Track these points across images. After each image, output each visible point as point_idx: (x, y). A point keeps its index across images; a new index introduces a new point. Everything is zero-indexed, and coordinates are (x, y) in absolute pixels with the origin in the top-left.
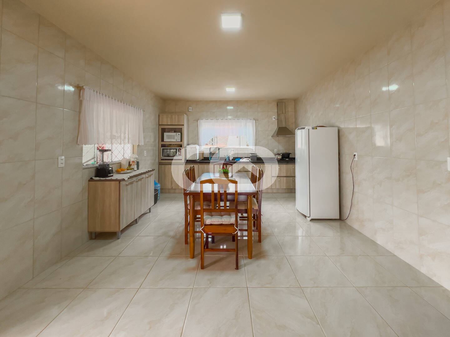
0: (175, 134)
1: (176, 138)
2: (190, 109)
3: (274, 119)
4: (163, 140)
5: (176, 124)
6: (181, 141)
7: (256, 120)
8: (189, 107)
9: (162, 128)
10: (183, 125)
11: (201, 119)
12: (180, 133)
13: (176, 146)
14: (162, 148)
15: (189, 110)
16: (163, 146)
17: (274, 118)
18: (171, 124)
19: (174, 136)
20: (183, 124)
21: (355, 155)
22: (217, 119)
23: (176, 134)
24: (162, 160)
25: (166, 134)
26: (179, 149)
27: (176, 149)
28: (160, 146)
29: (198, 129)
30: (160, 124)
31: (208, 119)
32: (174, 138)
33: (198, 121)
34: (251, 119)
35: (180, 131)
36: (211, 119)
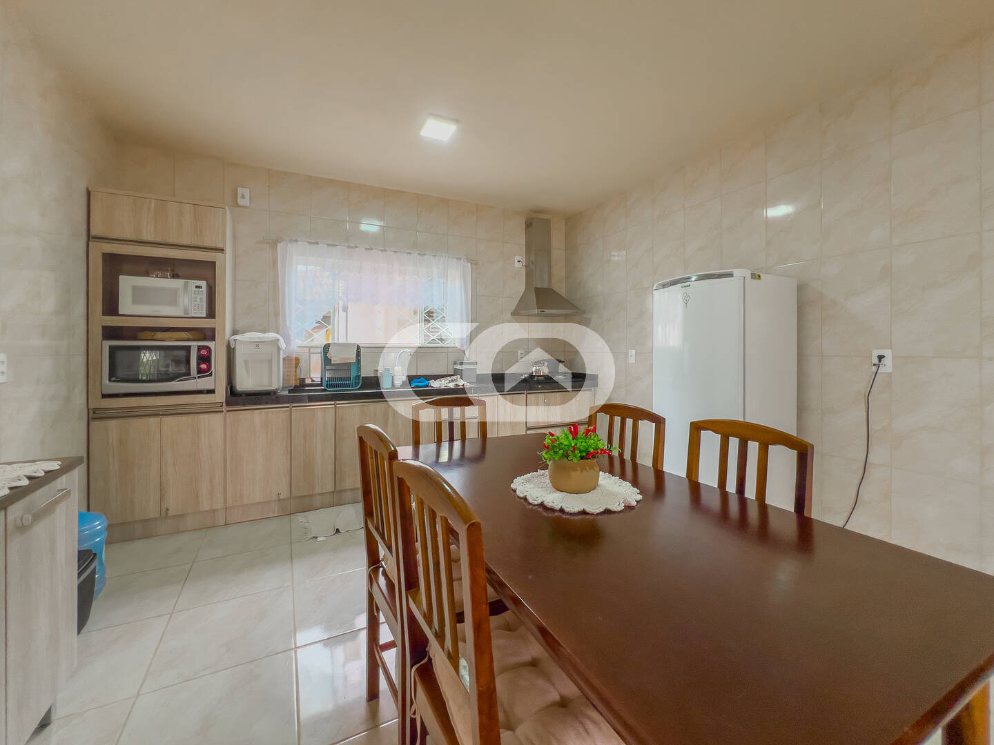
0: (178, 283)
1: (184, 301)
2: (243, 197)
3: (517, 264)
4: (111, 306)
5: (185, 242)
6: (211, 313)
7: (474, 263)
8: (240, 190)
9: (103, 254)
10: (222, 250)
11: (292, 241)
12: (203, 283)
13: (184, 335)
14: (107, 344)
15: (240, 201)
16: (110, 333)
17: (518, 262)
18: (158, 240)
19: (175, 291)
20: (220, 246)
21: (881, 358)
22: (349, 247)
23: (186, 286)
24: (104, 396)
25: (127, 284)
26: (200, 348)
27: (188, 349)
28: (97, 332)
29: (276, 277)
30: (93, 233)
31: (317, 243)
32: (174, 302)
33: (279, 246)
34: (460, 259)
35: (204, 271)
36: (328, 245)
